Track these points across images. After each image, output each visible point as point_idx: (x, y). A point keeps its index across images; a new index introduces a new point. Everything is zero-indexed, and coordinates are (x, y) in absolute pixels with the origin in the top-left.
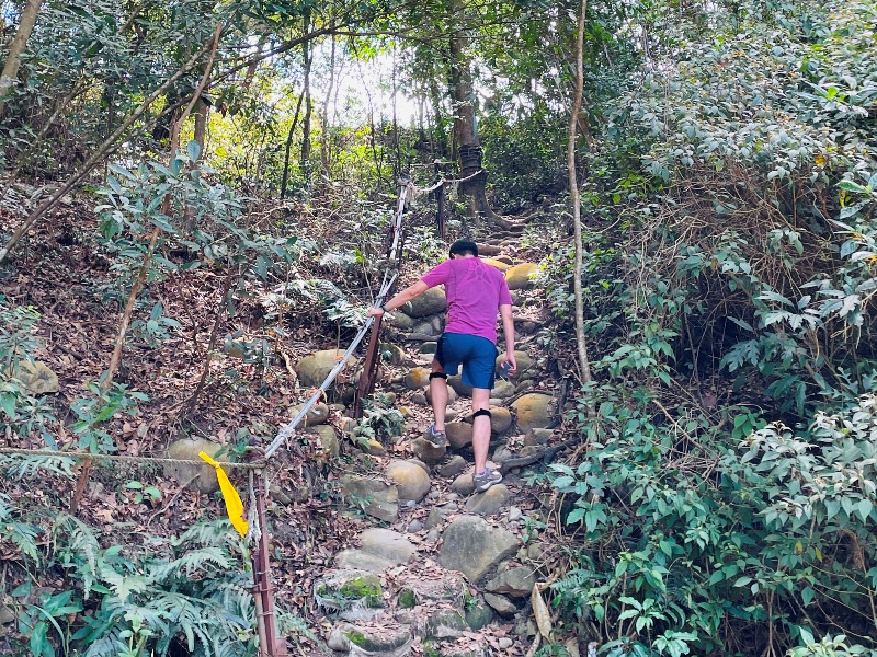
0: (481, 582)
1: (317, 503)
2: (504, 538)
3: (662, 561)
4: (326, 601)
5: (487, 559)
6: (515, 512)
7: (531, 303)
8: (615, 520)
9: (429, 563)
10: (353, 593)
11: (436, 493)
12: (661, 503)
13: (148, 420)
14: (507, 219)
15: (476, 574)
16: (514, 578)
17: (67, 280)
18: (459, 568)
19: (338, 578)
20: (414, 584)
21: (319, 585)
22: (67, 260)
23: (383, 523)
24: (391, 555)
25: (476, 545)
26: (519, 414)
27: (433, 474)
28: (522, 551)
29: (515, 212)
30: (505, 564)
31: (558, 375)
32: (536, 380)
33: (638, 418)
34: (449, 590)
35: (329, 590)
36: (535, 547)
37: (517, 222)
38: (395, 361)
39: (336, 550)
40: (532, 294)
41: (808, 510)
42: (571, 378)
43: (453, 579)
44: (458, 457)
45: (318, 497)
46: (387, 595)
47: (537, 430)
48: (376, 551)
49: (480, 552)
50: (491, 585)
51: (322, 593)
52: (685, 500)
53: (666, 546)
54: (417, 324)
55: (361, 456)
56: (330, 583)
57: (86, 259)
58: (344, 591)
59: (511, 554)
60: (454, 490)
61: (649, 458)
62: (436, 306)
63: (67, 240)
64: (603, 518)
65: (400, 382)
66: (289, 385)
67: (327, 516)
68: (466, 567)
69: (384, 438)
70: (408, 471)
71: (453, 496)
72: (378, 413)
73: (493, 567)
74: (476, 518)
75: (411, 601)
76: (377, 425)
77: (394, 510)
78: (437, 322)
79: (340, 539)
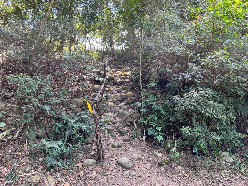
0: (125, 120)
1: (97, 109)
2: (129, 114)
3: (156, 116)
4: (101, 124)
5: (126, 117)
6: (130, 110)
7: (127, 78)
8: (148, 111)
9: (116, 118)
10: (105, 122)
11: (116, 107)
12: (157, 107)
13: (69, 95)
14: (120, 66)
15: (124, 119)
16: (131, 120)
17: (50, 72)
18: (121, 118)
19: (102, 120)
20: (114, 121)
21: (99, 121)
22: (49, 69)
23: (108, 112)
24: (110, 116)
25: (124, 115)
26: (128, 95)
27: (115, 104)
28: (131, 116)
29: (121, 65)
30: (129, 118)
31: (134, 89)
32: (130, 90)
33: (152, 95)
34: (120, 121)
35: (101, 122)
36: (134, 115)
37: (121, 66)
38: (107, 87)
39: (101, 116)
40: (127, 77)
41: (183, 108)
42: (136, 90)
43: (121, 120)
44: (119, 102)
45: (97, 108)
46: (110, 123)
47: (131, 98)
48: (107, 116)
49: (125, 116)
50: (126, 121)
51: (100, 122)
52: (160, 107)
53: (157, 114)
54: (109, 81)
55: (104, 102)
56: (101, 121)
57: (52, 69)
58: (104, 122)
59: (130, 116)
60: (119, 107)
61: (154, 101)
62: (112, 79)
63: (48, 66)
64: (146, 110)
65: (108, 90)
66: (91, 90)
67: (99, 111)
68: (122, 118)
69: (107, 99)
70: (111, 104)
71: (118, 108)
72: (106, 95)
73: (127, 118)
74: (123, 111)
75: (114, 123)
76: (106, 97)
77: (110, 110)
78: (112, 81)
79: (102, 114)
